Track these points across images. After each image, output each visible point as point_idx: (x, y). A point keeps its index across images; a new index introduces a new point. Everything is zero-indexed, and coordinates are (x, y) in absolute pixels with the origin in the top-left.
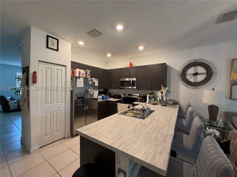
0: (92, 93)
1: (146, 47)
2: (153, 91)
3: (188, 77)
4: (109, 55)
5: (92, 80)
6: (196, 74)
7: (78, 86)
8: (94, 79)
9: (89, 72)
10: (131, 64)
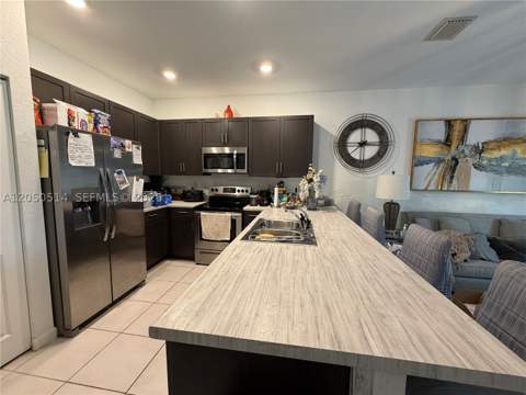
0: (123, 187)
1: (277, 68)
2: (284, 180)
3: (350, 150)
4: (170, 75)
5: (123, 146)
6: (363, 144)
7: (73, 163)
8: (128, 142)
9: (104, 118)
10: (229, 110)
